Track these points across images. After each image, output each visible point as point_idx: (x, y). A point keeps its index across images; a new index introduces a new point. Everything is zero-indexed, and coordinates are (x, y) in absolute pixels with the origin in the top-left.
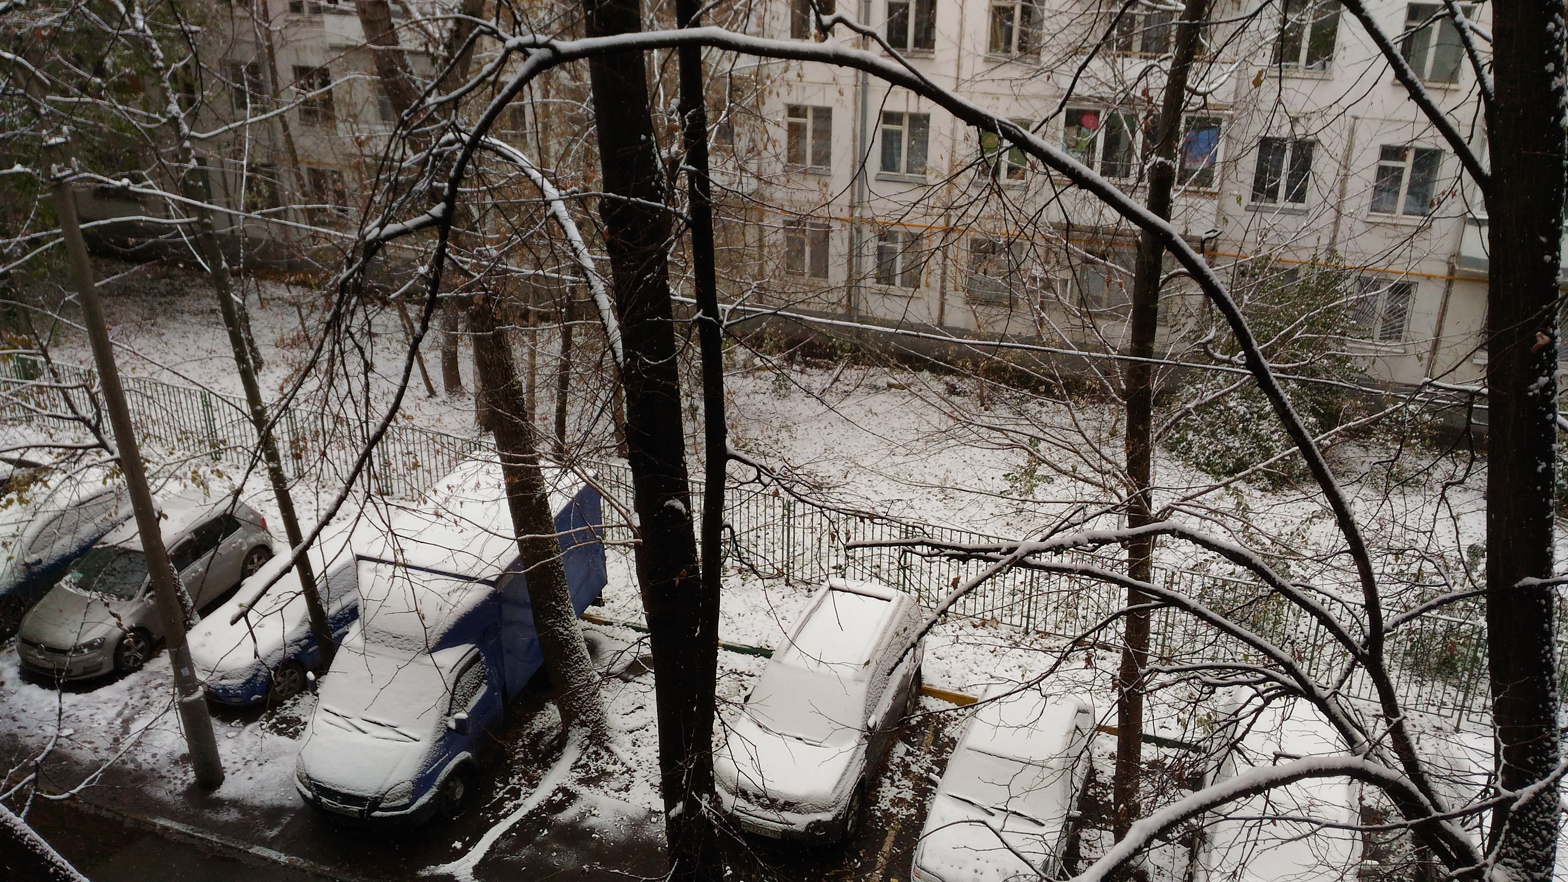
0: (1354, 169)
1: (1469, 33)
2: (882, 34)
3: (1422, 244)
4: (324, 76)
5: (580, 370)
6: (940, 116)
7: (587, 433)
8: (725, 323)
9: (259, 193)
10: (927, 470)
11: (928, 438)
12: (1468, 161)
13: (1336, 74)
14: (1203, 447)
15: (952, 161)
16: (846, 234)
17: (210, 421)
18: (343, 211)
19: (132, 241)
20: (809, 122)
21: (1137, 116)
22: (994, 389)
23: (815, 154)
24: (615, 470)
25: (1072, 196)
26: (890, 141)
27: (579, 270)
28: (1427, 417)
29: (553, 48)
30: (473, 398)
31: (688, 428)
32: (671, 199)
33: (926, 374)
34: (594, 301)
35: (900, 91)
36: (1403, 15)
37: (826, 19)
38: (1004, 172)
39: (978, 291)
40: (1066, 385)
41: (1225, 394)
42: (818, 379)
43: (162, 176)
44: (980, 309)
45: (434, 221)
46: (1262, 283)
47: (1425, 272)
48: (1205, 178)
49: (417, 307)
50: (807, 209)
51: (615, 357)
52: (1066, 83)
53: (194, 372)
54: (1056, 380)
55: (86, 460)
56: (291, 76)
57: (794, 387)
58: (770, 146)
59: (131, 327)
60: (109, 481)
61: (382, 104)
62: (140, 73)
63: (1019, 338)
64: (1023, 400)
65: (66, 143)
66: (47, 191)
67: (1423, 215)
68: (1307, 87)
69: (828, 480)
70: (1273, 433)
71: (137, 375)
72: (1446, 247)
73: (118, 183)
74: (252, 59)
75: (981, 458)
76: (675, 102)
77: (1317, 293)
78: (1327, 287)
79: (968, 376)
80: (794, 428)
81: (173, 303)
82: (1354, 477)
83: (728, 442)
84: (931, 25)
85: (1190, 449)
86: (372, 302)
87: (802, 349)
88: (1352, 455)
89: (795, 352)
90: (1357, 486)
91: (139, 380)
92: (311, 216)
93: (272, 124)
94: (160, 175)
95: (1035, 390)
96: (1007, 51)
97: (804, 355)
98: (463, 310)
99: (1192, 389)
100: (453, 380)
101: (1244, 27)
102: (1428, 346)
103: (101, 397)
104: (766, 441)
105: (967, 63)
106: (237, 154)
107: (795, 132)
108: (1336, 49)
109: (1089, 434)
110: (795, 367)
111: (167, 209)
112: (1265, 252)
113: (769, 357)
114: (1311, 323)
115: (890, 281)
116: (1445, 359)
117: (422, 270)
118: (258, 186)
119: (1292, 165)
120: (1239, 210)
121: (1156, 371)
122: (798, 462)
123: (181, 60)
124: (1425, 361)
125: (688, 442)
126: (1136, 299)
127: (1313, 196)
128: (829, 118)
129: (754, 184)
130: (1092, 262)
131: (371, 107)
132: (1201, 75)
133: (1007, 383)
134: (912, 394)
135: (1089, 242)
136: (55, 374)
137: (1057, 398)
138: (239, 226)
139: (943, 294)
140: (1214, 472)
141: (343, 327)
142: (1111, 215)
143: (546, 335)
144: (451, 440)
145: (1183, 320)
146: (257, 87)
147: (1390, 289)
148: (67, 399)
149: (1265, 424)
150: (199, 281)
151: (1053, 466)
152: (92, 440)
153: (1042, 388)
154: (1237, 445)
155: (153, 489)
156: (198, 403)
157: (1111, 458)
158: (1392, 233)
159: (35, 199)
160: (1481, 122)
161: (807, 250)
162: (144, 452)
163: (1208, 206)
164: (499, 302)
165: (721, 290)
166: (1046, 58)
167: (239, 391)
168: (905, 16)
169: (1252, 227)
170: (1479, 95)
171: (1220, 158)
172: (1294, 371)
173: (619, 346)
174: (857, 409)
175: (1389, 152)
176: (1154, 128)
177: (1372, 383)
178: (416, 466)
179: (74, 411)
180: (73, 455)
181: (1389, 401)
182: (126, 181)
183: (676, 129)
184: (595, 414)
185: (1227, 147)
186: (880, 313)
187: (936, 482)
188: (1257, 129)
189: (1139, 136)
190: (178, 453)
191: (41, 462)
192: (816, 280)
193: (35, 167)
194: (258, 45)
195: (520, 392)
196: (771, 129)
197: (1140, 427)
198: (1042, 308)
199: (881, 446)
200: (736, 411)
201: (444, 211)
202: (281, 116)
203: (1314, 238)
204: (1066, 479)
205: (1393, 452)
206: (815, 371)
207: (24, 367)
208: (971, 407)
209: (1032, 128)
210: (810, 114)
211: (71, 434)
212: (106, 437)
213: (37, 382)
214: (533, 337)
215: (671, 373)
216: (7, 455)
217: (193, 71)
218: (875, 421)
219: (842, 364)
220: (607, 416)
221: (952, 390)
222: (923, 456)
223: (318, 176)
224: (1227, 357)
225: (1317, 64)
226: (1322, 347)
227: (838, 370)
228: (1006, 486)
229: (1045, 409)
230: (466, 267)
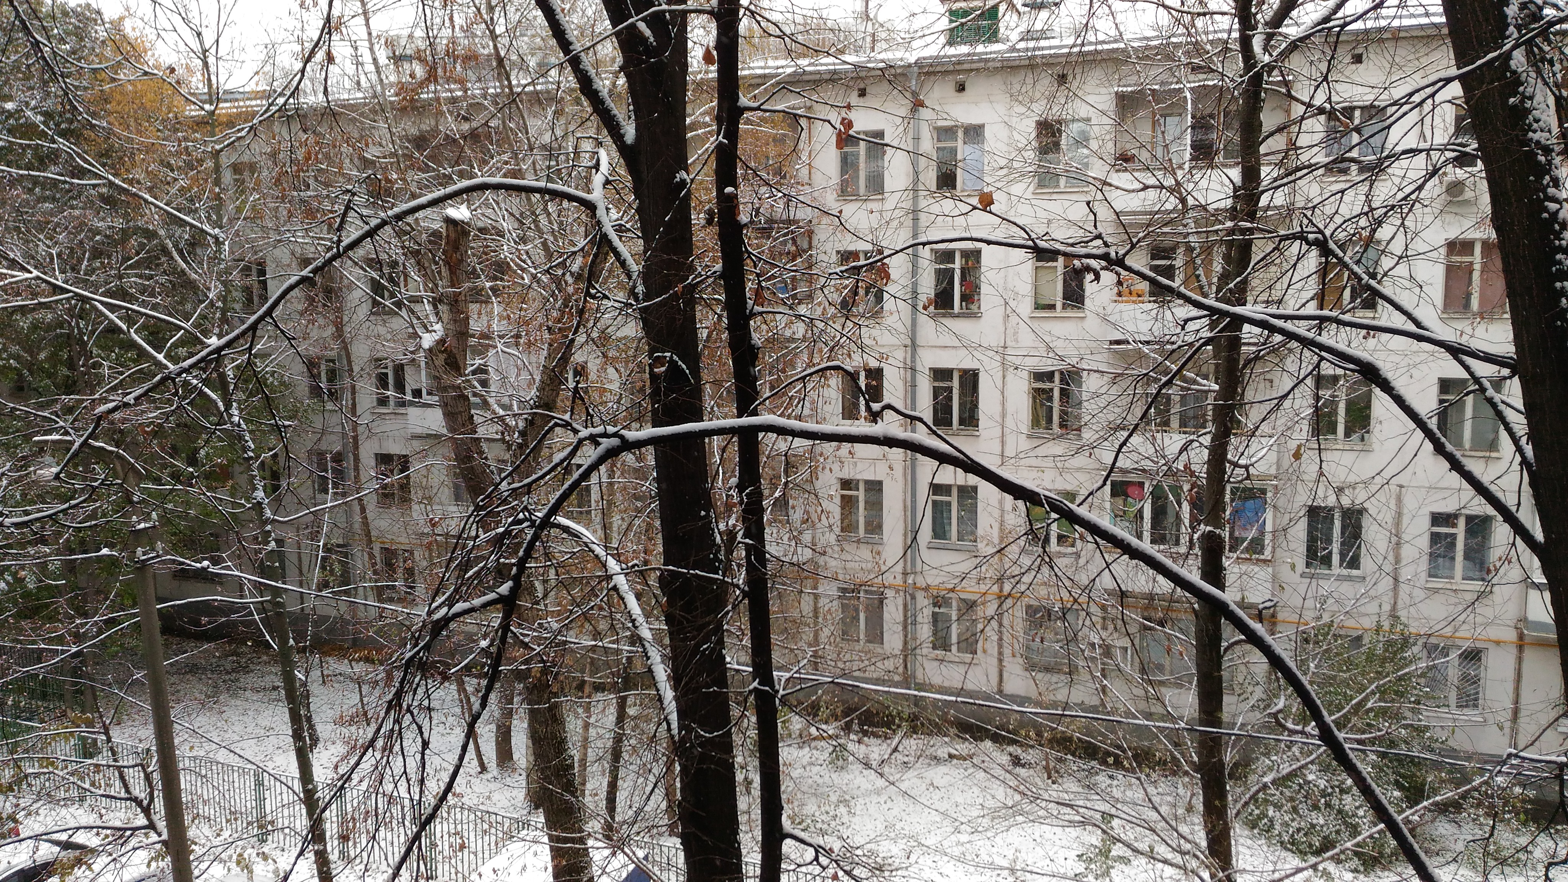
0: (1405, 537)
1: (1502, 407)
2: (928, 417)
3: (1484, 610)
4: (404, 463)
5: (633, 742)
6: (987, 491)
7: (640, 810)
8: (781, 692)
9: (332, 571)
10: (994, 850)
11: (994, 814)
12: (1519, 529)
13: (1376, 446)
14: (1286, 825)
15: (1002, 529)
16: (900, 601)
17: (261, 800)
18: (411, 588)
19: (204, 620)
20: (861, 494)
21: (1181, 487)
22: (1060, 760)
23: (868, 524)
24: (665, 849)
25: (1123, 566)
26: (940, 512)
27: (636, 639)
28: (1518, 790)
29: (622, 437)
30: (524, 774)
31: (742, 803)
32: (727, 570)
33: (988, 743)
34: (650, 671)
35: (949, 469)
36: (1435, 389)
37: (876, 406)
38: (1053, 540)
39: (1036, 658)
40: (1136, 757)
41: (1300, 768)
42: (876, 749)
43: (241, 559)
44: (1040, 676)
45: (501, 599)
46: (1326, 651)
47: (1493, 637)
48: (1257, 546)
49: (475, 681)
50: (862, 577)
51: (669, 729)
52: (1108, 458)
53: (250, 750)
54: (1124, 751)
55: (133, 842)
56: (373, 463)
57: (851, 758)
58: (823, 517)
59: (195, 704)
60: (154, 864)
61: (456, 487)
62: (232, 462)
63: (1081, 706)
64: (1091, 773)
65: (154, 527)
66: (129, 573)
67: (1483, 580)
68: (1348, 458)
69: (890, 861)
70: (1357, 808)
71: (194, 753)
72: (1511, 613)
73: (198, 565)
74: (337, 448)
75: (1051, 836)
76: (734, 481)
77: (1384, 660)
78: (1395, 653)
79: (1032, 747)
80: (852, 804)
81: (238, 680)
82: (1449, 856)
83: (784, 818)
84: (975, 406)
85: (1272, 826)
86: (432, 675)
87: (859, 718)
88: (1444, 832)
89: (852, 720)
90: (1453, 867)
91: (195, 758)
92: (380, 593)
93: (350, 507)
94: (239, 557)
95: (1104, 762)
96: (1049, 427)
97: (861, 724)
98: (520, 682)
99: (1267, 762)
100: (505, 754)
101: (1278, 405)
102: (1509, 715)
103: (156, 776)
104: (824, 817)
105: (1010, 440)
106: (315, 536)
107: (848, 503)
108: (1373, 422)
109: (1164, 810)
110: (852, 737)
111: (242, 590)
112: (1326, 618)
113: (824, 727)
114: (1382, 692)
115: (946, 647)
116: (1528, 729)
117: (484, 644)
118: (331, 565)
119: (1343, 533)
120: (1295, 578)
121: (1227, 743)
122: (858, 840)
123: (270, 450)
124: (1507, 731)
125: (742, 818)
126: (1199, 666)
127: (1366, 562)
128: (880, 490)
129: (808, 554)
130: (1150, 629)
131: (446, 490)
132: (1241, 450)
133: (1073, 755)
134: (974, 765)
135: (1146, 608)
136: (114, 753)
137: (1127, 770)
138: (309, 604)
139: (1000, 661)
140: (1301, 852)
141: (405, 706)
142: (1164, 585)
143: (601, 706)
144: (499, 819)
145: (1250, 689)
146: (340, 474)
147: (1460, 655)
148: (122, 777)
149: (1348, 799)
150: (265, 658)
151: (1128, 846)
152: (142, 821)
153: (1111, 760)
154: (1322, 821)
155: (196, 872)
156: (251, 782)
157: (1190, 837)
158: (1453, 600)
159: (117, 580)
160: (1526, 488)
161: (862, 616)
162: (191, 833)
163: (1262, 573)
164: (557, 674)
165: (777, 657)
166: (1088, 435)
167: (294, 770)
168: (950, 398)
169: (1309, 594)
170: (1521, 464)
171: (1269, 527)
172: (1372, 741)
173: (674, 717)
174: (918, 782)
175: (1438, 519)
176: (1200, 499)
177: (1453, 753)
178: (462, 847)
179: (128, 791)
180: (121, 837)
181: (1474, 774)
182: (206, 563)
183: (735, 505)
184: (648, 792)
185: (1275, 517)
186: (937, 680)
187: (1005, 863)
188: (1303, 499)
189: (1186, 507)
190: (226, 834)
191: (88, 843)
192: (871, 646)
193: (122, 550)
194: (344, 435)
195: (572, 766)
196: (825, 504)
197: (1217, 803)
198: (1104, 676)
199: (945, 823)
200: (792, 784)
201: (512, 589)
202: (360, 499)
203: (1375, 604)
204: (1143, 860)
205: (1487, 829)
206: (873, 741)
207: (84, 746)
208: (1038, 780)
209: (1078, 501)
210: (862, 487)
211: (122, 815)
212: (155, 818)
213: (94, 761)
214: (587, 709)
215: (726, 746)
216: (55, 837)
217: (282, 460)
218: (936, 795)
219: (900, 734)
220: (659, 793)
221: (1016, 761)
222: (989, 834)
223: (389, 555)
224: (1299, 728)
225: (1355, 436)
226: (1397, 716)
227: (896, 740)
228: (1080, 868)
229: (1115, 782)
230: (527, 640)
